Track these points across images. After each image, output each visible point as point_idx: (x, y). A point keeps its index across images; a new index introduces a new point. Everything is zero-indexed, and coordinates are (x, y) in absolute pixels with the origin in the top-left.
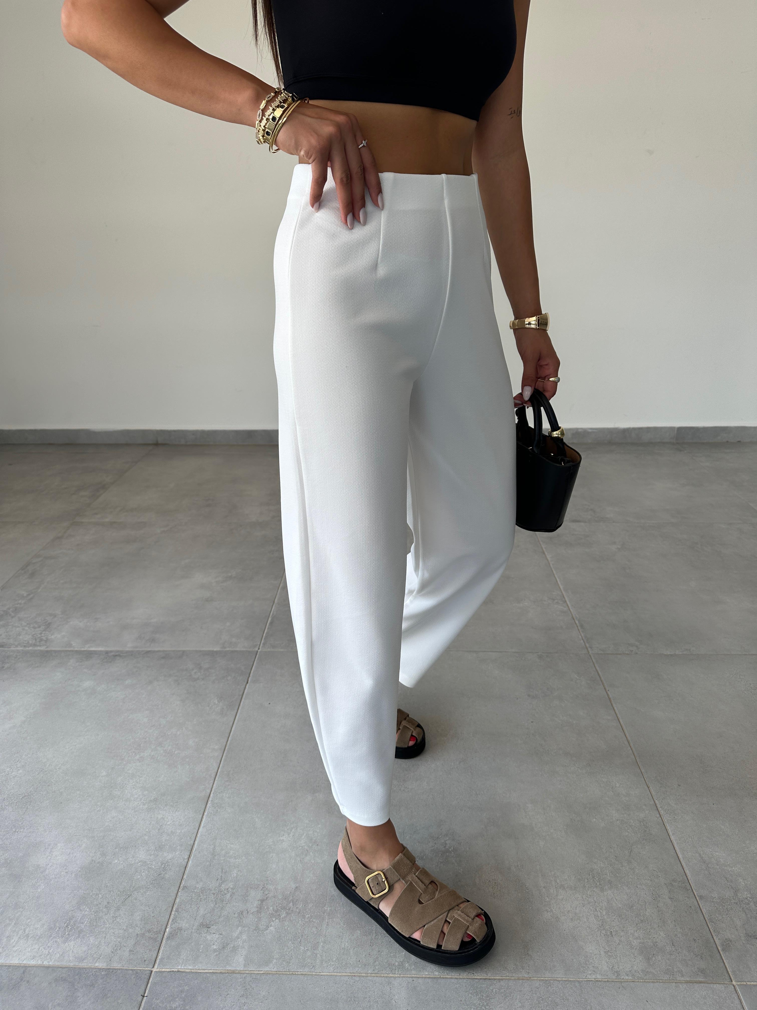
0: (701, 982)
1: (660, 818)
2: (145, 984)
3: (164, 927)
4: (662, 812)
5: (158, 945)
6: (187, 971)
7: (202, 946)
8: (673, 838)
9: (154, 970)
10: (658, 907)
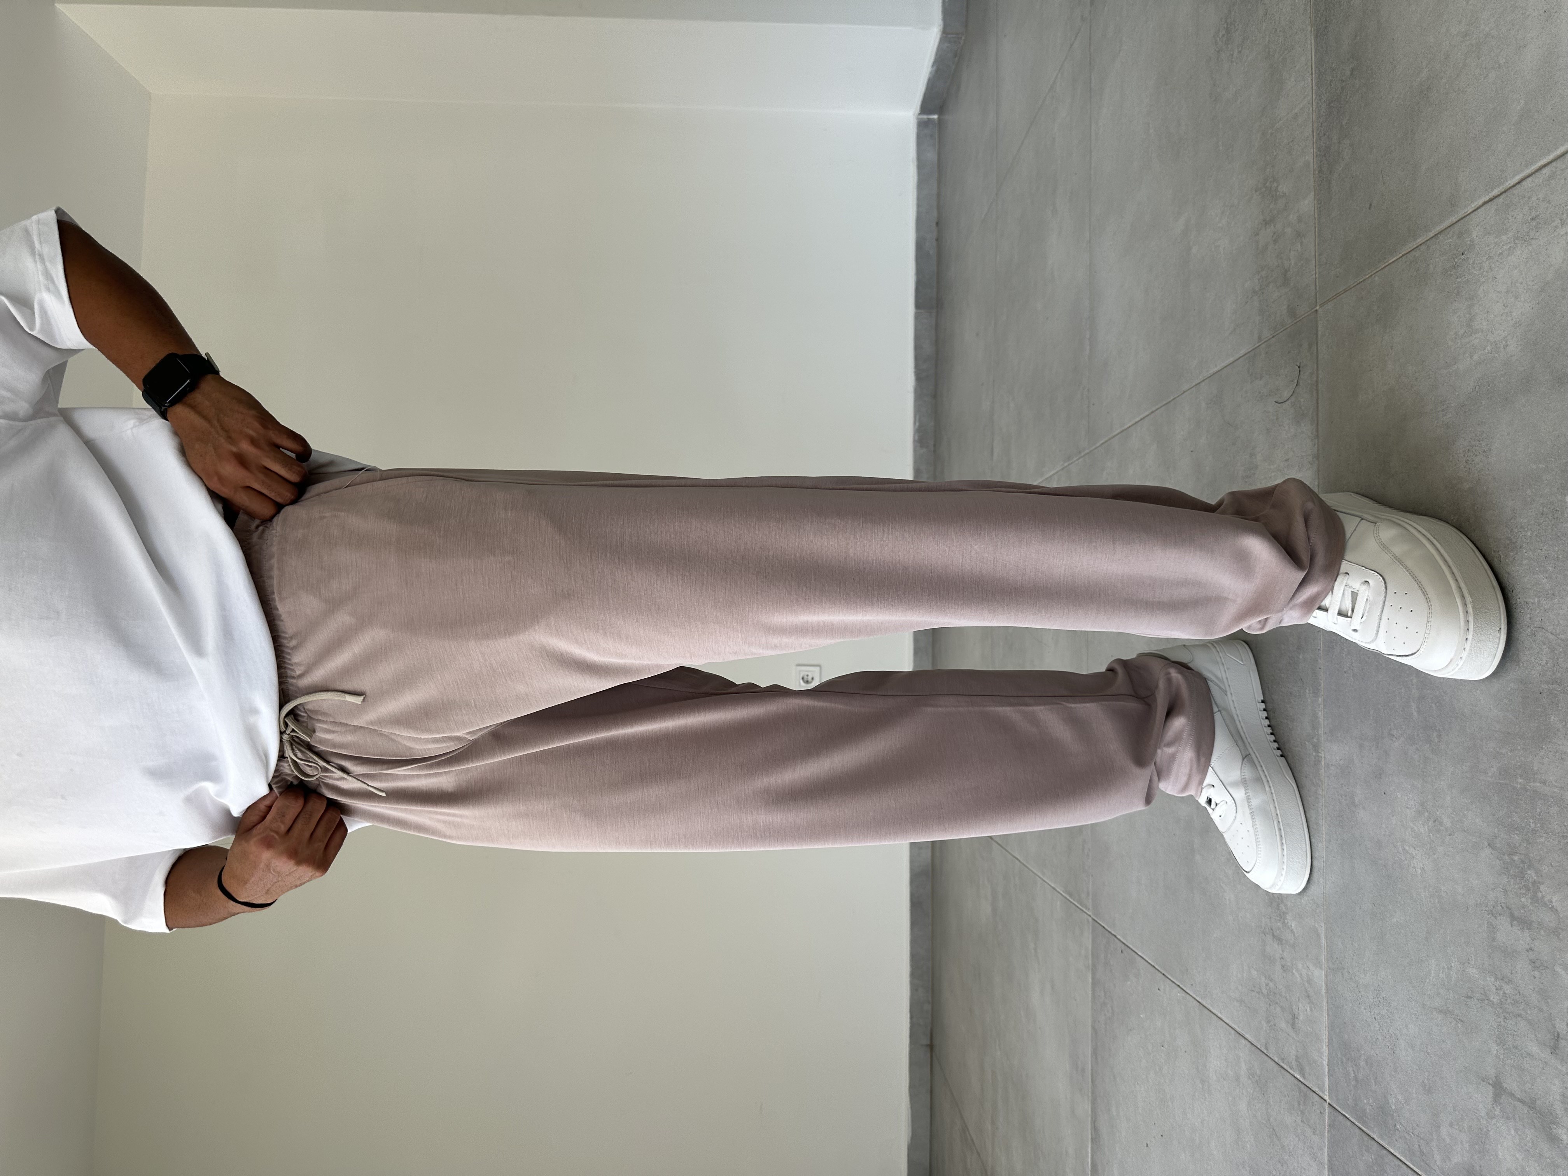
0: (1317, 349)
1: (1205, 381)
2: (1337, 1114)
3: (1296, 1081)
4: (1201, 378)
5: (1309, 1091)
6: (1328, 1050)
7: (1309, 1028)
8: (1219, 368)
9: (1327, 1098)
10: (1267, 396)
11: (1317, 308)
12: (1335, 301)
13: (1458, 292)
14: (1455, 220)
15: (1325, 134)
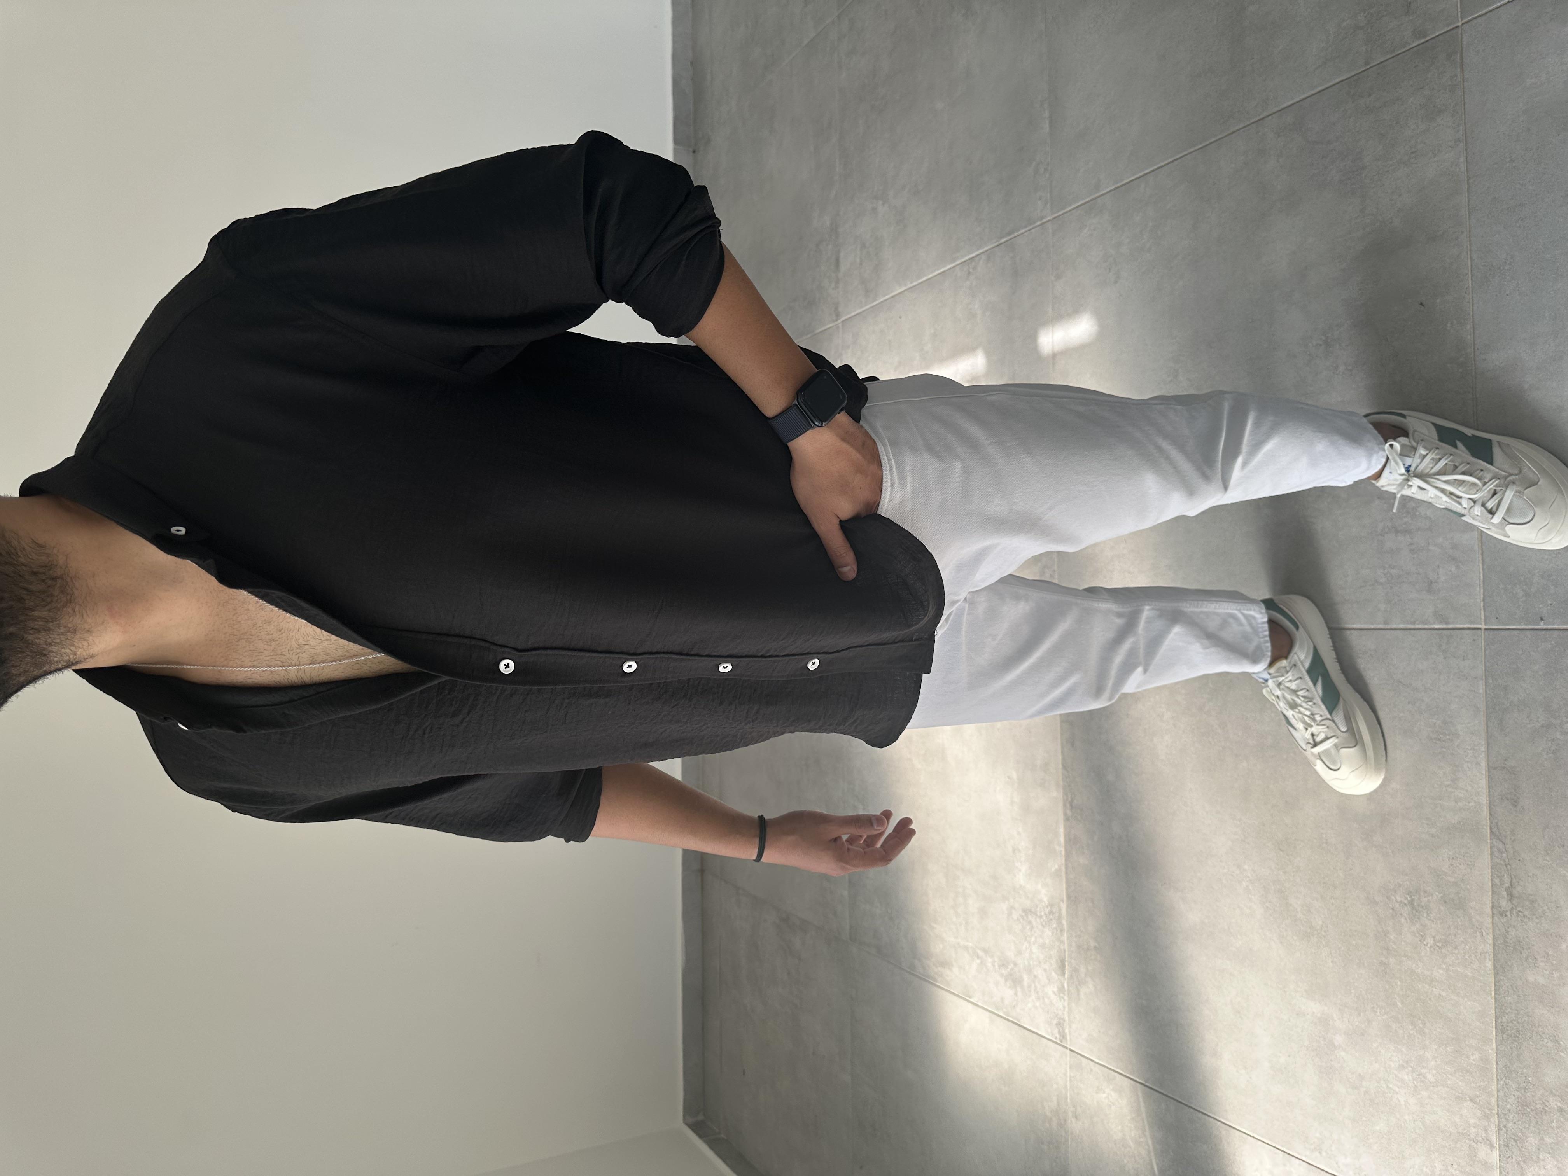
11: (1460, 24)
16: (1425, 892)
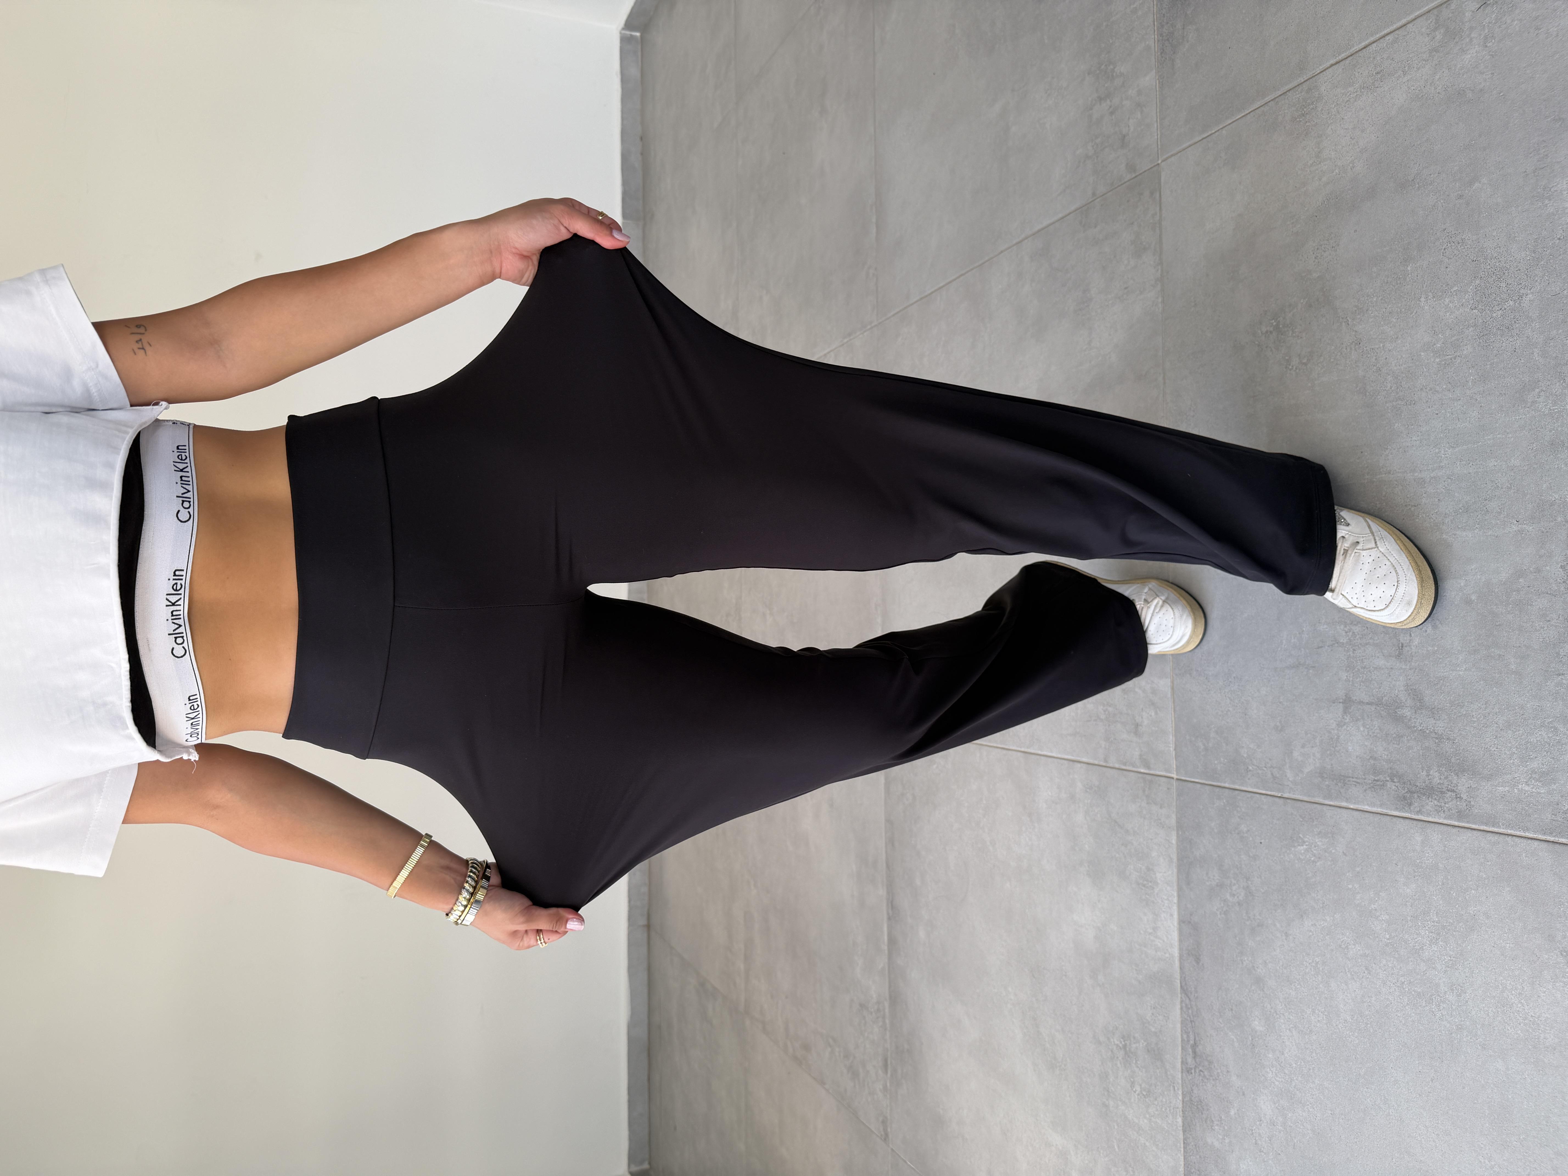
0: (1160, 195)
1: (1029, 238)
2: (1186, 783)
3: (1140, 775)
4: (1023, 236)
5: (1155, 777)
6: (1174, 738)
7: (1153, 728)
8: (1045, 223)
9: (1175, 776)
10: (1103, 240)
11: (1160, 162)
12: (1179, 154)
13: (1306, 133)
14: (1303, 81)
15: (1168, 23)
16: (1134, 1038)
